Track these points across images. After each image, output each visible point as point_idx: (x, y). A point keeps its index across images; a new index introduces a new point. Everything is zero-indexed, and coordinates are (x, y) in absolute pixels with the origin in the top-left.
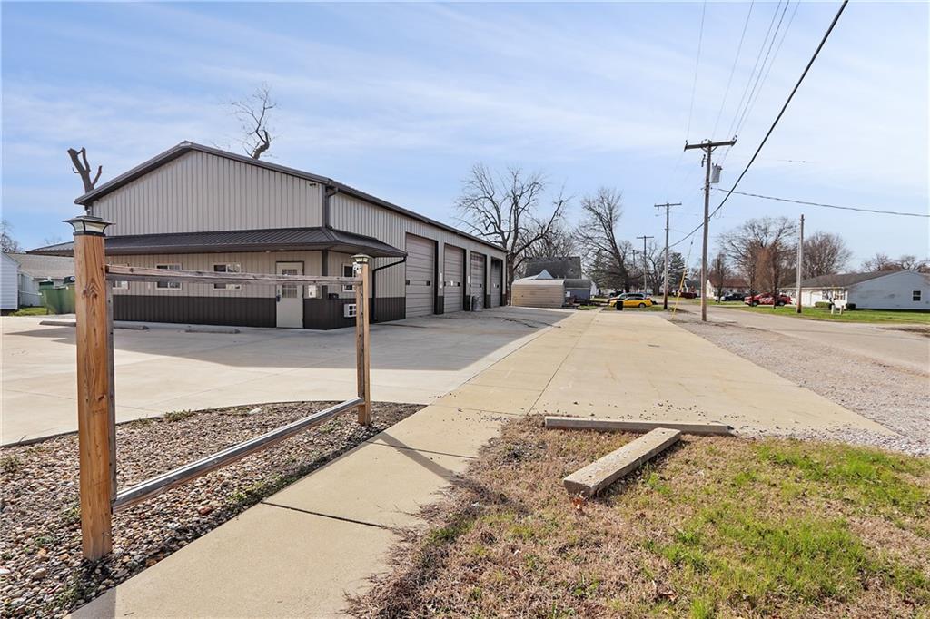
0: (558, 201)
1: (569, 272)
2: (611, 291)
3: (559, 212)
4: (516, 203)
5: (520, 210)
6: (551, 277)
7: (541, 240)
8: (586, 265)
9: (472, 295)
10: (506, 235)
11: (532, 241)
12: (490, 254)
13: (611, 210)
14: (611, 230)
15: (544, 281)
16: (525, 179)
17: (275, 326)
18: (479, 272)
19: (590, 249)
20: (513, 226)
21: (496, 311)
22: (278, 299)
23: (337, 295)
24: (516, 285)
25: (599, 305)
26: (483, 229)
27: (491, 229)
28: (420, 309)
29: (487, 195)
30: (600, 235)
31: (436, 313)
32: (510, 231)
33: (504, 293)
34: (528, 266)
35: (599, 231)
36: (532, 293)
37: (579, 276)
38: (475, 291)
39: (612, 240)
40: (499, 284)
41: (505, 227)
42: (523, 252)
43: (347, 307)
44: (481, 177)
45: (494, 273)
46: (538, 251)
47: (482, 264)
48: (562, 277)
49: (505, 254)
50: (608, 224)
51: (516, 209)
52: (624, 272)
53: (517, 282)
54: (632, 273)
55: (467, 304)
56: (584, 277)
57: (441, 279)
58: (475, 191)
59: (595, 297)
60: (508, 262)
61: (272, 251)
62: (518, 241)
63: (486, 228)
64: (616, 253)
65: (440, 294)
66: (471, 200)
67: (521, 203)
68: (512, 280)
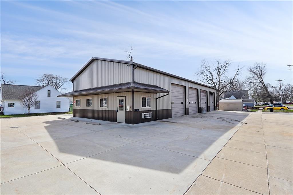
0: (237, 69)
1: (243, 96)
2: (262, 103)
3: (238, 73)
4: (219, 71)
5: (221, 74)
6: (235, 98)
7: (230, 85)
8: (250, 93)
9: (201, 107)
10: (215, 84)
11: (227, 85)
12: (209, 90)
13: (261, 71)
14: (262, 79)
15: (232, 100)
16: (222, 63)
17: (117, 122)
18: (205, 98)
19: (252, 87)
20: (218, 80)
21: (212, 113)
22: (117, 111)
23: (138, 109)
24: (221, 102)
25: (259, 109)
26: (206, 82)
27: (210, 82)
28: (179, 113)
29: (207, 70)
30: (257, 81)
31: (186, 114)
32: (217, 82)
33: (216, 105)
34: (225, 95)
35: (256, 80)
36: (228, 105)
37: (248, 97)
38: (203, 105)
39: (263, 83)
40: (213, 102)
41: (215, 81)
42: (223, 89)
43: (143, 114)
44: (205, 64)
45: (211, 98)
46: (229, 89)
47: (206, 94)
48: (240, 98)
49: (215, 90)
50: (261, 77)
51: (219, 74)
52: (270, 96)
53: (221, 101)
54: (273, 96)
55: (200, 110)
56: (250, 98)
57: (187, 101)
58: (203, 69)
59: (255, 105)
60: (217, 93)
61: (116, 93)
62: (221, 86)
63: (208, 82)
64: (265, 88)
65: (187, 107)
66: (201, 72)
67: (221, 71)
68: (219, 100)
